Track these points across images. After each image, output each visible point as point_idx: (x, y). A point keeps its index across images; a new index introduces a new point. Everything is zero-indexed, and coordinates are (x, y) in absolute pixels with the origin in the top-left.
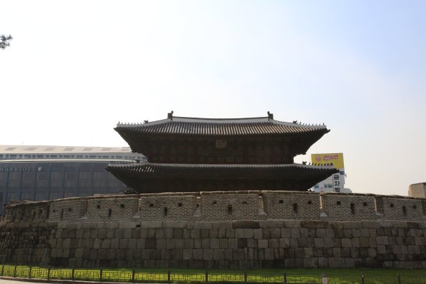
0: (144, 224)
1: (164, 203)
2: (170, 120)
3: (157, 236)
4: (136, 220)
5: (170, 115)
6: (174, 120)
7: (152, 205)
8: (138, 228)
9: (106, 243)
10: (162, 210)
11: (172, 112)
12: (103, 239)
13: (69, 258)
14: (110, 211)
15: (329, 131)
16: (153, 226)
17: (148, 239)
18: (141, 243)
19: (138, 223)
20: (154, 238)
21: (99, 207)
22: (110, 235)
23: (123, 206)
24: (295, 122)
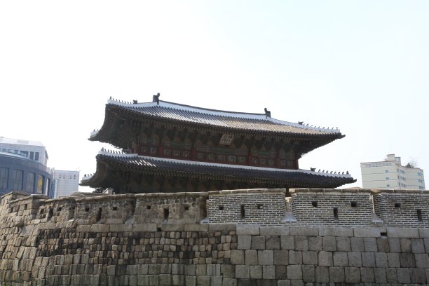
0: (392, 231)
1: (416, 203)
2: (156, 104)
3: (415, 249)
4: (377, 225)
5: (156, 98)
6: (161, 104)
7: (397, 206)
8: (384, 237)
9: (340, 259)
10: (415, 213)
11: (159, 94)
12: (333, 252)
13: (277, 280)
14: (335, 211)
15: (344, 136)
16: (407, 235)
17: (401, 252)
18: (394, 258)
19: (383, 230)
20: (411, 252)
21: (315, 204)
22: (343, 245)
23: (354, 205)
24: (301, 123)
